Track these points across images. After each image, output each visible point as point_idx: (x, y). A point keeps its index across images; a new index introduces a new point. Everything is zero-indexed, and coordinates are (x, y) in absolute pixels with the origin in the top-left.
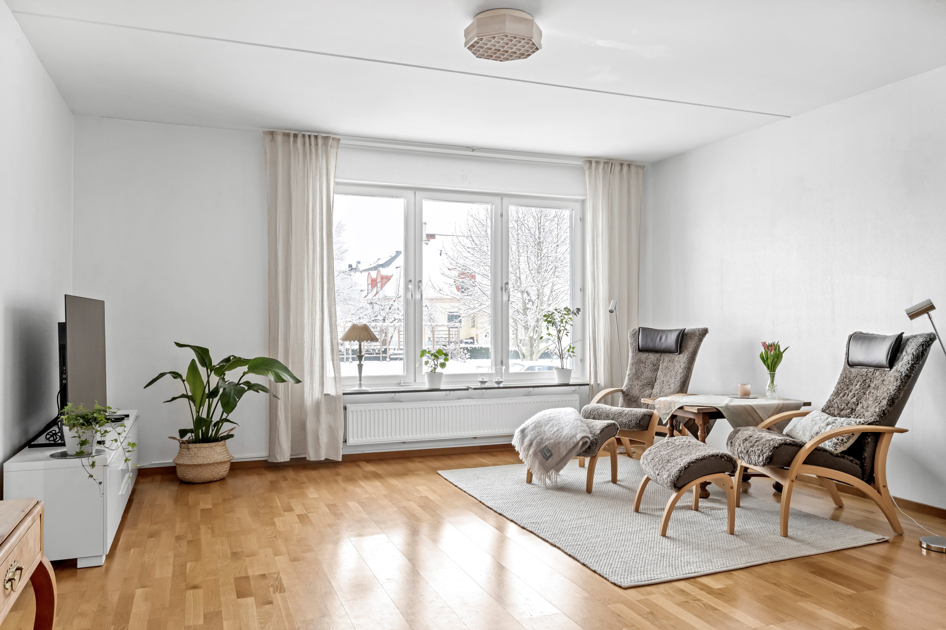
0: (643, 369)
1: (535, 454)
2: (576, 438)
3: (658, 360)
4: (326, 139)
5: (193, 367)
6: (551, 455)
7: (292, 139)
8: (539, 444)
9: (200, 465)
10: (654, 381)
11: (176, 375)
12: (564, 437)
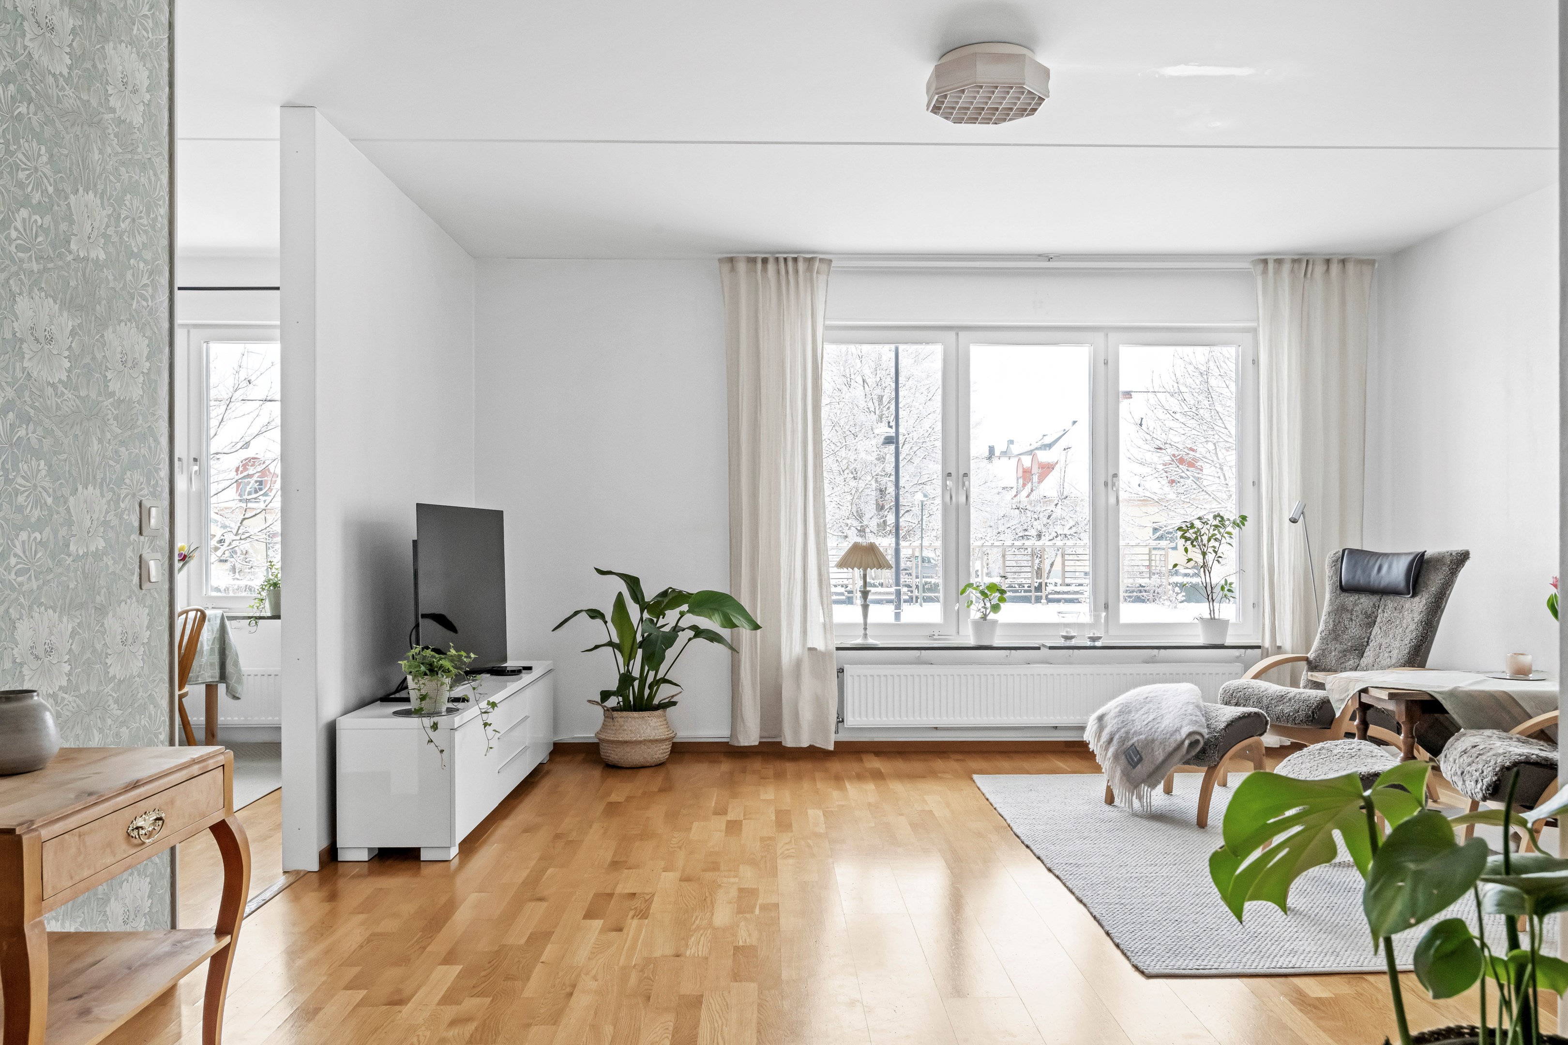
0: (1346, 623)
1: (1116, 757)
2: (1180, 733)
3: (1376, 607)
4: (810, 261)
5: (620, 603)
6: (1141, 760)
7: (759, 265)
8: (1123, 741)
9: (626, 742)
10: (1365, 644)
11: (595, 614)
12: (1163, 731)
